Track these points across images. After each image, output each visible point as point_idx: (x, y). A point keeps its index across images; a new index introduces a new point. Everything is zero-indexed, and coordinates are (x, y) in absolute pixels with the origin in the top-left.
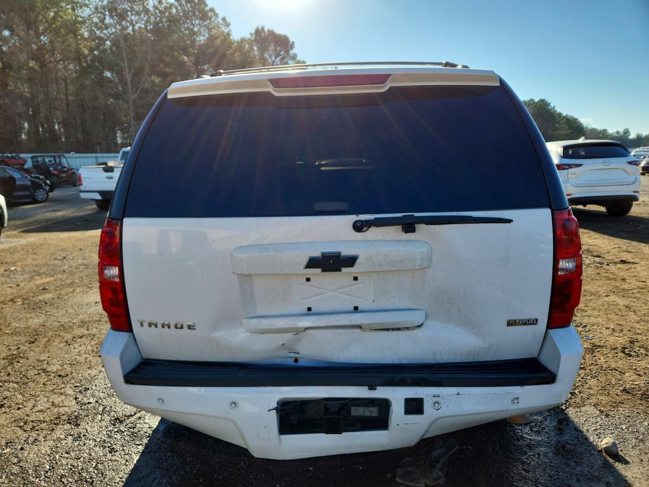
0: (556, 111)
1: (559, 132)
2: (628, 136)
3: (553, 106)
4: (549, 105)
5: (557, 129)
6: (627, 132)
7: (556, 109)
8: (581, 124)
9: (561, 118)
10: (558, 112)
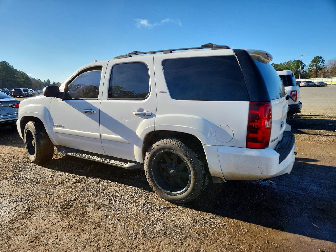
0: (14, 68)
1: (18, 79)
2: (49, 83)
3: (11, 65)
4: (9, 64)
5: (17, 78)
6: (48, 81)
7: (13, 67)
8: (28, 76)
9: (17, 72)
10: (15, 69)
